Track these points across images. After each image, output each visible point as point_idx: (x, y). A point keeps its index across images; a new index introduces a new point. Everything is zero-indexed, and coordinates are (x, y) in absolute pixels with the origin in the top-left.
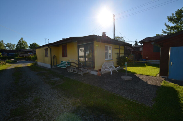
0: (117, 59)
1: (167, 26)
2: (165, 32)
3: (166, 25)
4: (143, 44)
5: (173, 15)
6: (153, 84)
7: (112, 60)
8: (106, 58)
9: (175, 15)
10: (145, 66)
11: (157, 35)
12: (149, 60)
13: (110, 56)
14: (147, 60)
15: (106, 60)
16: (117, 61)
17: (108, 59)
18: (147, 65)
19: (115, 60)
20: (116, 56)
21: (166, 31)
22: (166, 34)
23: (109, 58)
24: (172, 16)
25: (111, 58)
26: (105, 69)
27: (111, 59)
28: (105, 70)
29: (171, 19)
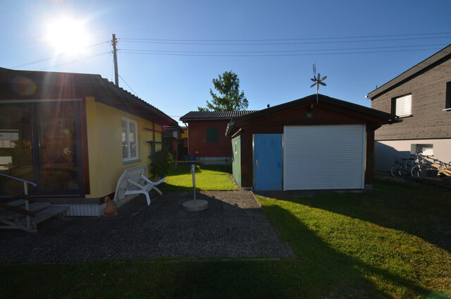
0: (150, 157)
1: (214, 96)
2: (211, 106)
3: (212, 94)
4: (187, 124)
5: (220, 78)
6: (248, 207)
7: (139, 161)
8: (124, 157)
9: (222, 80)
10: (200, 172)
11: (199, 108)
12: (201, 158)
13: (133, 151)
14: (197, 158)
15: (125, 163)
16: (152, 165)
17: (130, 159)
18: (202, 169)
19: (146, 162)
20: (146, 151)
21: (212, 103)
22: (213, 110)
23: (132, 156)
24: (219, 80)
25: (135, 156)
26: (126, 190)
27: (137, 158)
28: (128, 193)
29: (218, 85)
